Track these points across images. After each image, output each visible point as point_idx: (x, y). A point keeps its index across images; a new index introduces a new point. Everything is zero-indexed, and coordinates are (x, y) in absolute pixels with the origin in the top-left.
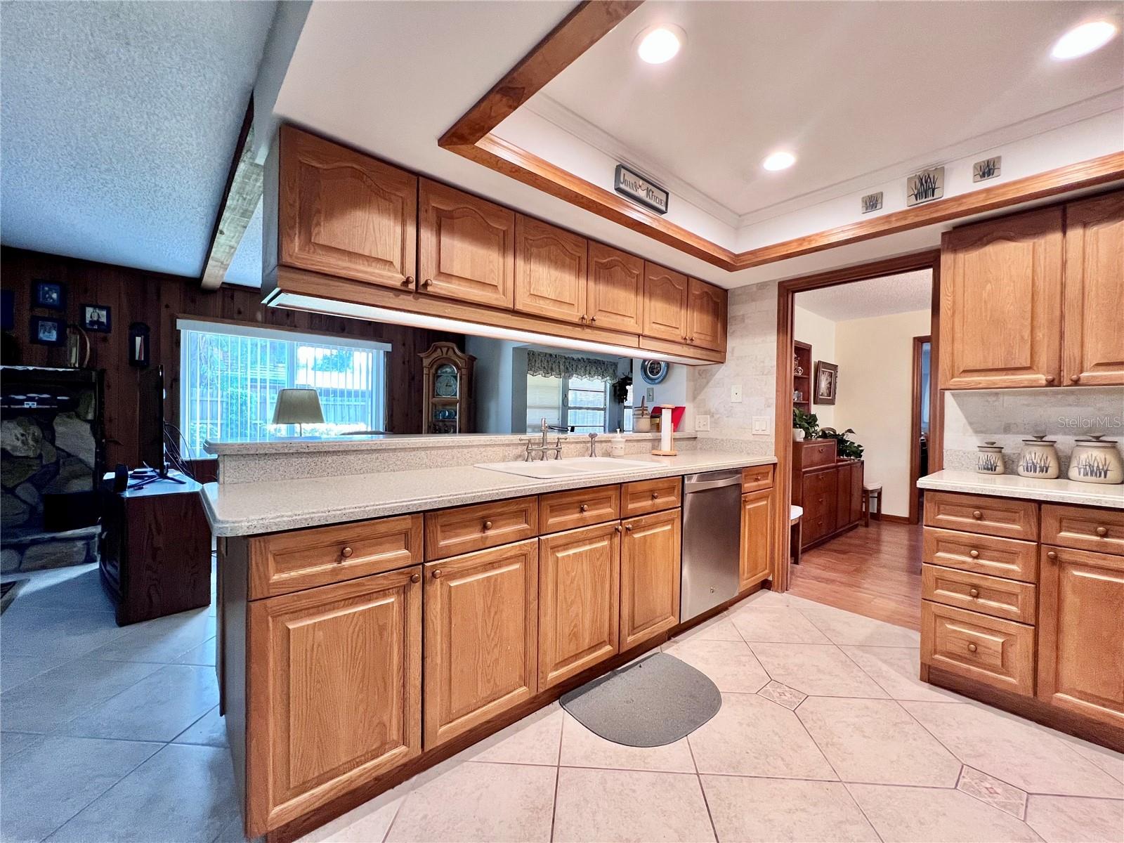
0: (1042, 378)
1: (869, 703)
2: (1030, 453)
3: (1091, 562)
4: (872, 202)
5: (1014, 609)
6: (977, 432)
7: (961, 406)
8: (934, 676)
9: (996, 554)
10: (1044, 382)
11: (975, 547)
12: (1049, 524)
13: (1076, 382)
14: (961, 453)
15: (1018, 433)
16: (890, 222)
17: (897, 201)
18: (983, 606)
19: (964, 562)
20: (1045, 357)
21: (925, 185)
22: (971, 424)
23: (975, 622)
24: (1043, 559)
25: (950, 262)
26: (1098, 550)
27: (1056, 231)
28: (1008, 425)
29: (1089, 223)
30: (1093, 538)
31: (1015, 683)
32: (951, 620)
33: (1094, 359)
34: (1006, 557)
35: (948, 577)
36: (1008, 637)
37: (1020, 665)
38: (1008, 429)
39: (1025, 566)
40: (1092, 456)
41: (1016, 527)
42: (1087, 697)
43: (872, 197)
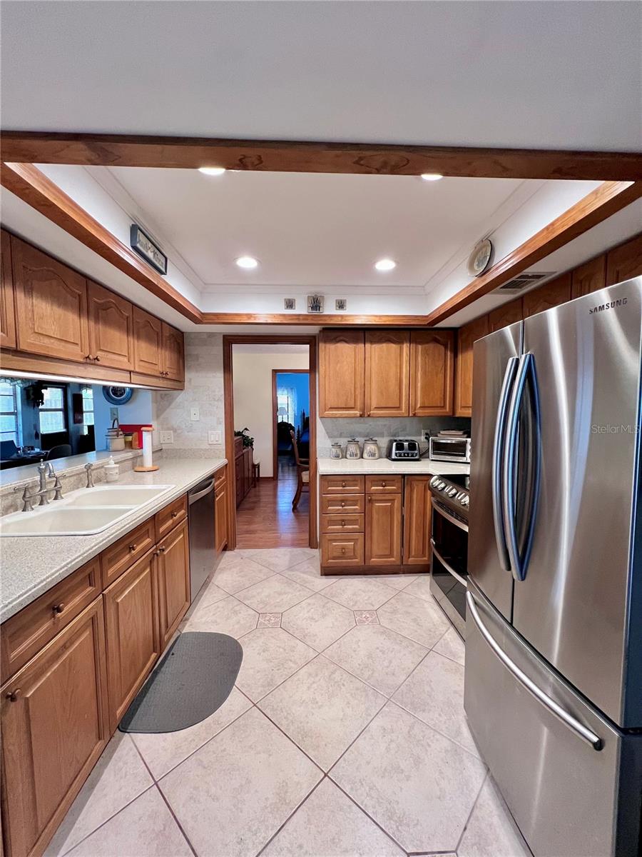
0: (358, 413)
1: (308, 601)
3: (380, 498)
4: (290, 304)
5: (358, 526)
6: (329, 437)
7: (323, 423)
8: (327, 572)
9: (351, 502)
10: (358, 415)
11: (343, 501)
12: (368, 484)
13: (369, 416)
14: (324, 449)
15: (345, 437)
17: (302, 309)
18: (347, 529)
19: (339, 510)
20: (359, 404)
21: (316, 303)
22: (327, 433)
23: (344, 538)
24: (367, 501)
25: (323, 348)
26: (383, 493)
27: (361, 342)
28: (341, 433)
29: (372, 342)
30: (381, 488)
31: (358, 561)
32: (335, 540)
33: (374, 404)
34: (354, 503)
35: (333, 518)
36: (355, 540)
37: (360, 552)
38: (341, 436)
39: (361, 506)
40: (370, 447)
41: (357, 488)
42: (380, 556)
43: (289, 300)
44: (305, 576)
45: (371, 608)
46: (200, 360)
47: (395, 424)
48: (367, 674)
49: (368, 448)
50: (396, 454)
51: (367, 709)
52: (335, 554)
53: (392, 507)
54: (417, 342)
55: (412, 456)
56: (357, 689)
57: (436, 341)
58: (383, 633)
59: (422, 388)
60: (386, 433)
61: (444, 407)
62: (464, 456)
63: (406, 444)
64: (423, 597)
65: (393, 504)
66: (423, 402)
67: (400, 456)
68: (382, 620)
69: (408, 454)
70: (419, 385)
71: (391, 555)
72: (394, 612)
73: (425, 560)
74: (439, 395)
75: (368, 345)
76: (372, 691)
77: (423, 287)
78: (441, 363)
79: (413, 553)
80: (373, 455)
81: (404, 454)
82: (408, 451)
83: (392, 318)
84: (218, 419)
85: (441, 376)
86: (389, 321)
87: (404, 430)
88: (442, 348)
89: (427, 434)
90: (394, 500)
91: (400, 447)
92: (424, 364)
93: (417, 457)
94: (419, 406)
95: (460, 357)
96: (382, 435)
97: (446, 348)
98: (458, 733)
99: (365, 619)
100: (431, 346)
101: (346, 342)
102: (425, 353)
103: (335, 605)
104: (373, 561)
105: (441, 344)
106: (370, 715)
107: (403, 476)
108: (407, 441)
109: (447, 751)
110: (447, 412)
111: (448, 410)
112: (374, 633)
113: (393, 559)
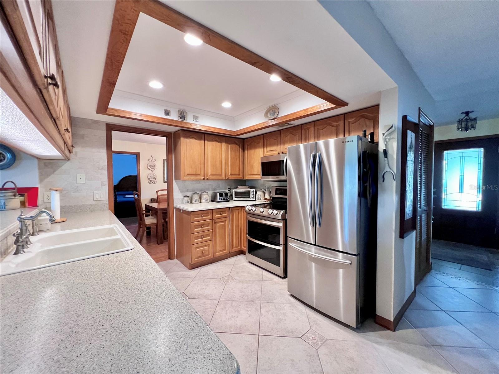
0: (202, 177)
1: (193, 282)
2: (195, 197)
3: (220, 221)
4: (167, 113)
5: (209, 238)
6: (181, 192)
7: (177, 184)
8: (193, 267)
9: (206, 225)
10: (202, 179)
11: (202, 225)
12: (214, 214)
13: (207, 179)
14: (178, 199)
15: (190, 192)
16: (174, 123)
17: (174, 117)
18: (204, 240)
19: (200, 230)
20: (202, 173)
21: (183, 115)
22: (180, 190)
23: (203, 245)
24: (213, 222)
25: (183, 141)
26: (221, 218)
27: (203, 140)
28: (187, 189)
29: (208, 140)
30: (220, 215)
31: (210, 256)
32: (198, 247)
33: (210, 174)
34: (208, 225)
35: (197, 236)
36: (208, 245)
37: (211, 251)
38: (187, 191)
39: (211, 226)
40: (205, 196)
41: (209, 217)
42: (220, 251)
43: (167, 110)
44: (180, 273)
45: (226, 275)
46: (86, 138)
47: (214, 184)
48: (246, 298)
49: (204, 197)
50: (220, 199)
51: (256, 309)
52: (199, 255)
53: (225, 224)
54: (229, 143)
55: (227, 199)
56: (246, 304)
57: (236, 144)
58: (240, 282)
59: (230, 165)
60: (210, 189)
61: (239, 175)
62: (249, 197)
63: (223, 193)
64: (244, 264)
65: (225, 223)
66: (231, 172)
67: (221, 200)
68: (235, 278)
69: (225, 198)
70: (230, 164)
71: (225, 250)
72: (237, 273)
73: (239, 249)
74: (237, 169)
75: (206, 142)
76: (252, 302)
77: (233, 117)
78: (238, 154)
79: (234, 246)
80: (207, 200)
81: (223, 198)
82: (225, 197)
83: (221, 130)
84: (102, 182)
85: (238, 160)
86: (217, 131)
87: (219, 187)
88: (238, 147)
89: (229, 189)
90: (226, 221)
91: (221, 195)
92: (231, 154)
93: (228, 200)
94: (230, 174)
95: (246, 152)
96: (209, 190)
97: (240, 147)
98: (289, 300)
99: (228, 280)
100: (234, 146)
101: (196, 139)
102: (232, 148)
103: (209, 279)
104: (217, 255)
105: (238, 145)
106: (258, 310)
107: (229, 208)
108: (223, 192)
109: (290, 307)
110: (241, 177)
111: (241, 176)
112: (236, 283)
113: (226, 251)
